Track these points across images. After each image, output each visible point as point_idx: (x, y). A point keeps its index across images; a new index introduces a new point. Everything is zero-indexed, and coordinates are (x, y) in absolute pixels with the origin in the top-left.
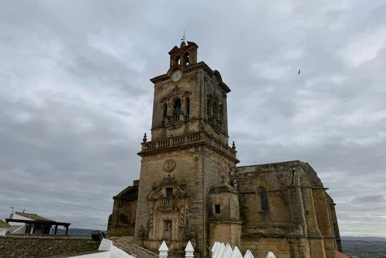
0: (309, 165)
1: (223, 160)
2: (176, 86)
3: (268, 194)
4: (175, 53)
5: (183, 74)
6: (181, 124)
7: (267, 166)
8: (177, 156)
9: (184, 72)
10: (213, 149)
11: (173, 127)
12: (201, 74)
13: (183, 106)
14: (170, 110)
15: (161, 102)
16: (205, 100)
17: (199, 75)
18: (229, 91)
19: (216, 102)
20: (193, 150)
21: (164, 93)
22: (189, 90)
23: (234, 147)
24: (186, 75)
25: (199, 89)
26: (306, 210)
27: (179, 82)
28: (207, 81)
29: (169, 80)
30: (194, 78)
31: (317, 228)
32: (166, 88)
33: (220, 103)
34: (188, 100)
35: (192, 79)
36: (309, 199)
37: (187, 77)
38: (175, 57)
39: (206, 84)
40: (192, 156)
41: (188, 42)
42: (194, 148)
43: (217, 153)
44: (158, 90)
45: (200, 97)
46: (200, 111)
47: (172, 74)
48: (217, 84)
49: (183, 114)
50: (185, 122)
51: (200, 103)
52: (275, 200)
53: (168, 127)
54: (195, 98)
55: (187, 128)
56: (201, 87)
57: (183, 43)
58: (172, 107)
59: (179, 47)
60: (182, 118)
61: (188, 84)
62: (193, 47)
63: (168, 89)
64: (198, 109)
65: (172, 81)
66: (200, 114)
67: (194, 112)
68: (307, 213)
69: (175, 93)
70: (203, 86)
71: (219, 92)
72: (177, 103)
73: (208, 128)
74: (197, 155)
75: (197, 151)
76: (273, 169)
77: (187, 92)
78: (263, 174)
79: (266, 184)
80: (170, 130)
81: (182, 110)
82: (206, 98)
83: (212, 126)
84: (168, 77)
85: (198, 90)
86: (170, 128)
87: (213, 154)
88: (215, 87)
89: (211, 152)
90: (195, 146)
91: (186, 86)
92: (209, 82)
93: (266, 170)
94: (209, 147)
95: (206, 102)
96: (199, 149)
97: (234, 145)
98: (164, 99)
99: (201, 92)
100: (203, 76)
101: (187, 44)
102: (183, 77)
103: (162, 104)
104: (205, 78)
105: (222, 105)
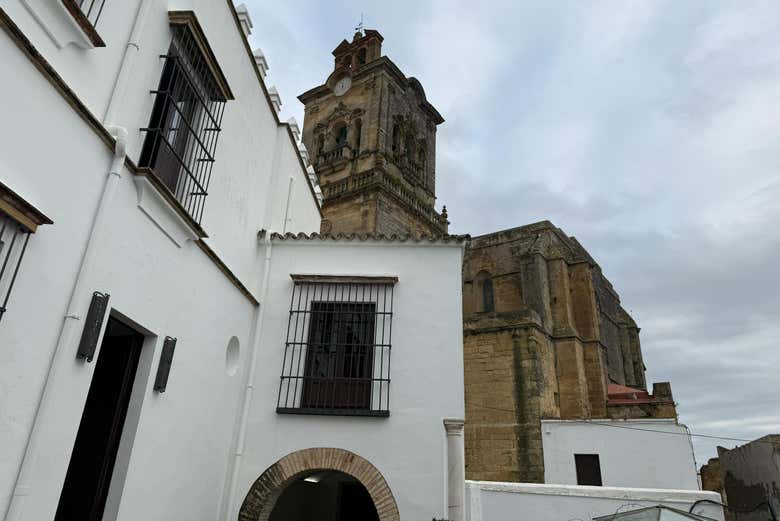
0: (575, 240)
1: (419, 226)
2: (341, 104)
3: (494, 281)
4: (342, 52)
5: (353, 82)
6: (346, 165)
7: (495, 236)
8: (334, 213)
9: (355, 79)
10: (397, 200)
11: (331, 171)
12: (384, 81)
13: (351, 134)
14: (328, 145)
15: (314, 132)
16: (388, 123)
17: (379, 81)
18: (440, 120)
19: (413, 133)
20: (360, 200)
21: (320, 117)
22: (362, 107)
23: (445, 215)
24: (356, 83)
25: (378, 103)
26: (553, 296)
27: (346, 95)
28: (394, 92)
29: (331, 95)
30: (371, 86)
31: (570, 324)
32: (323, 109)
33: (420, 136)
34: (359, 125)
35: (367, 89)
36: (559, 279)
37: (359, 86)
38: (342, 58)
39: (392, 98)
40: (359, 209)
41: (365, 30)
42: (362, 197)
43: (406, 212)
44: (311, 113)
45: (379, 117)
46: (378, 140)
47: (335, 84)
48: (416, 103)
49: (350, 148)
50: (352, 160)
51: (379, 125)
52: (505, 290)
53: (323, 171)
54: (371, 118)
55: (354, 168)
56: (381, 99)
57: (358, 34)
58: (332, 139)
59: (350, 41)
60: (347, 153)
61: (361, 98)
62: (373, 38)
63: (327, 109)
64: (373, 136)
65: (335, 96)
66: (377, 145)
67: (367, 143)
68: (554, 301)
69: (337, 114)
70: (385, 99)
71: (418, 117)
72: (342, 131)
73: (391, 169)
74: (367, 208)
75: (366, 201)
76: (505, 239)
77: (358, 111)
78: (487, 249)
79: (492, 265)
80: (326, 175)
81: (348, 140)
82: (391, 120)
83: (400, 169)
84: (328, 90)
85: (376, 105)
86: (327, 172)
87: (397, 210)
88: (410, 107)
89: (394, 206)
90: (364, 192)
91: (357, 101)
92: (399, 97)
93: (492, 242)
94: (389, 194)
95: (391, 126)
96: (371, 197)
97: (444, 211)
98: (320, 126)
99: (380, 109)
100: (386, 84)
101: (364, 35)
102: (352, 88)
103: (317, 136)
104: (389, 86)
105: (423, 142)
